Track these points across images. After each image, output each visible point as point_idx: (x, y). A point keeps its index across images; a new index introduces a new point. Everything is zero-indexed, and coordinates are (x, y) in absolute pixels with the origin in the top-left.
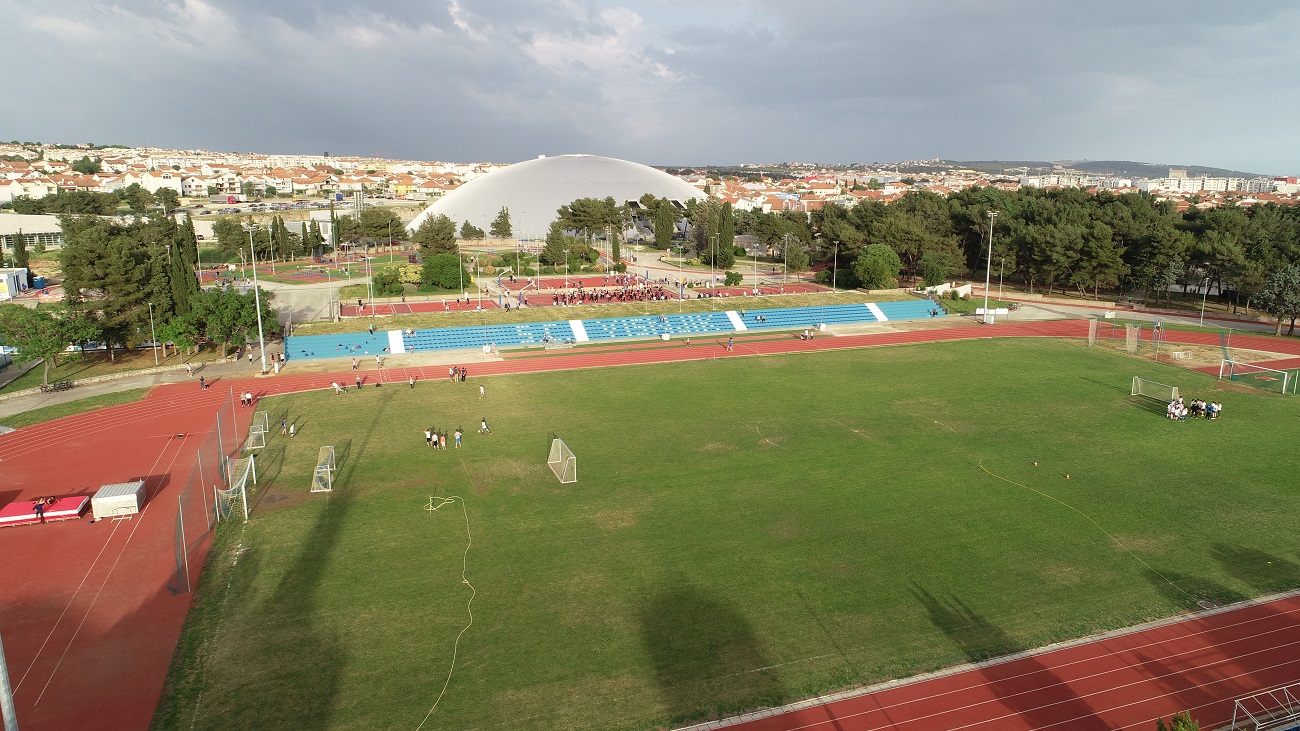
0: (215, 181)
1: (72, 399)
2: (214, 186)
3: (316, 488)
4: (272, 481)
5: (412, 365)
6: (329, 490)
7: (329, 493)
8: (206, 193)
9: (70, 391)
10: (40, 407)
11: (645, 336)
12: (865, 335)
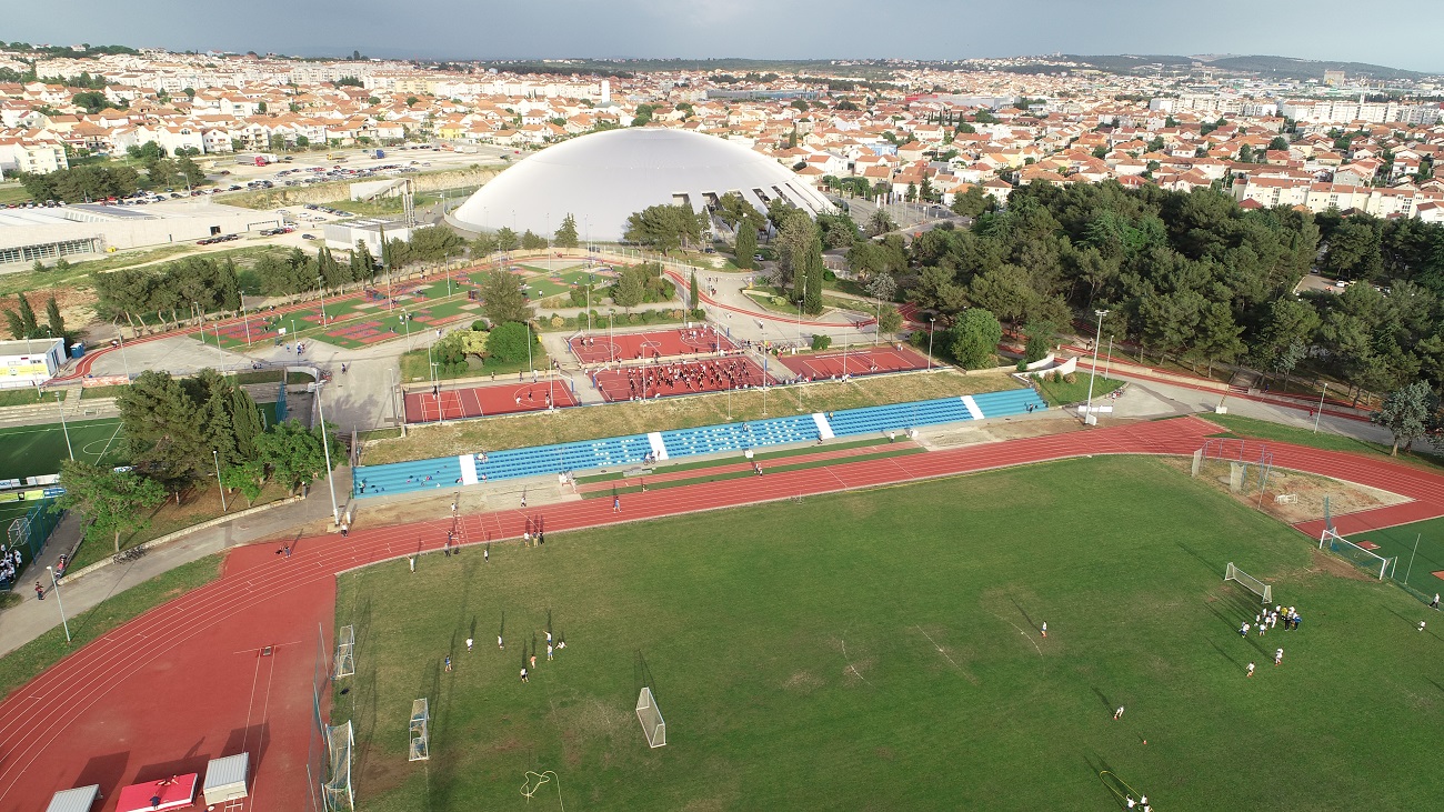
0: (239, 133)
1: (146, 576)
2: (238, 138)
3: (414, 755)
4: (369, 737)
5: (488, 509)
6: (427, 758)
7: (428, 763)
8: (229, 147)
9: (142, 560)
10: (118, 590)
11: (728, 451)
12: (959, 449)
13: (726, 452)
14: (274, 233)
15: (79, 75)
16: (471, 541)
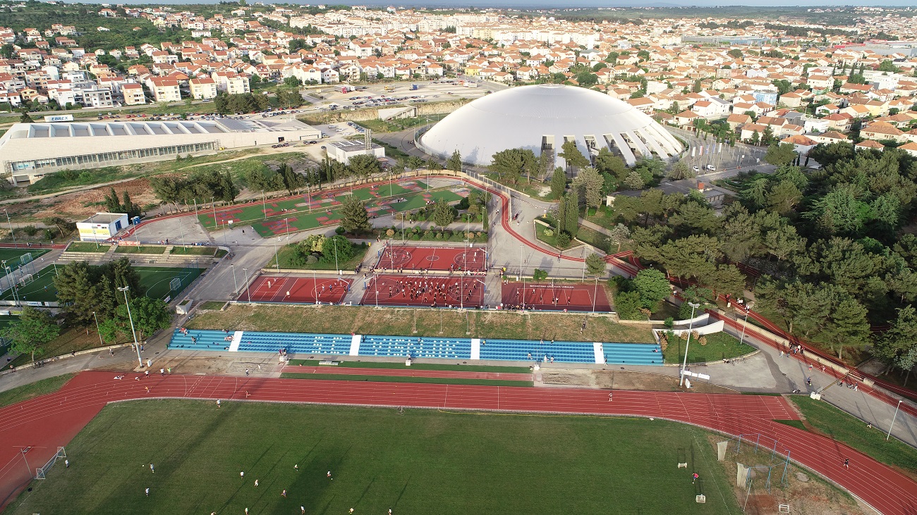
2: (344, 74)
11: (398, 357)
12: (558, 390)
13: (397, 358)
14: (311, 143)
15: (307, 26)
16: (192, 396)
